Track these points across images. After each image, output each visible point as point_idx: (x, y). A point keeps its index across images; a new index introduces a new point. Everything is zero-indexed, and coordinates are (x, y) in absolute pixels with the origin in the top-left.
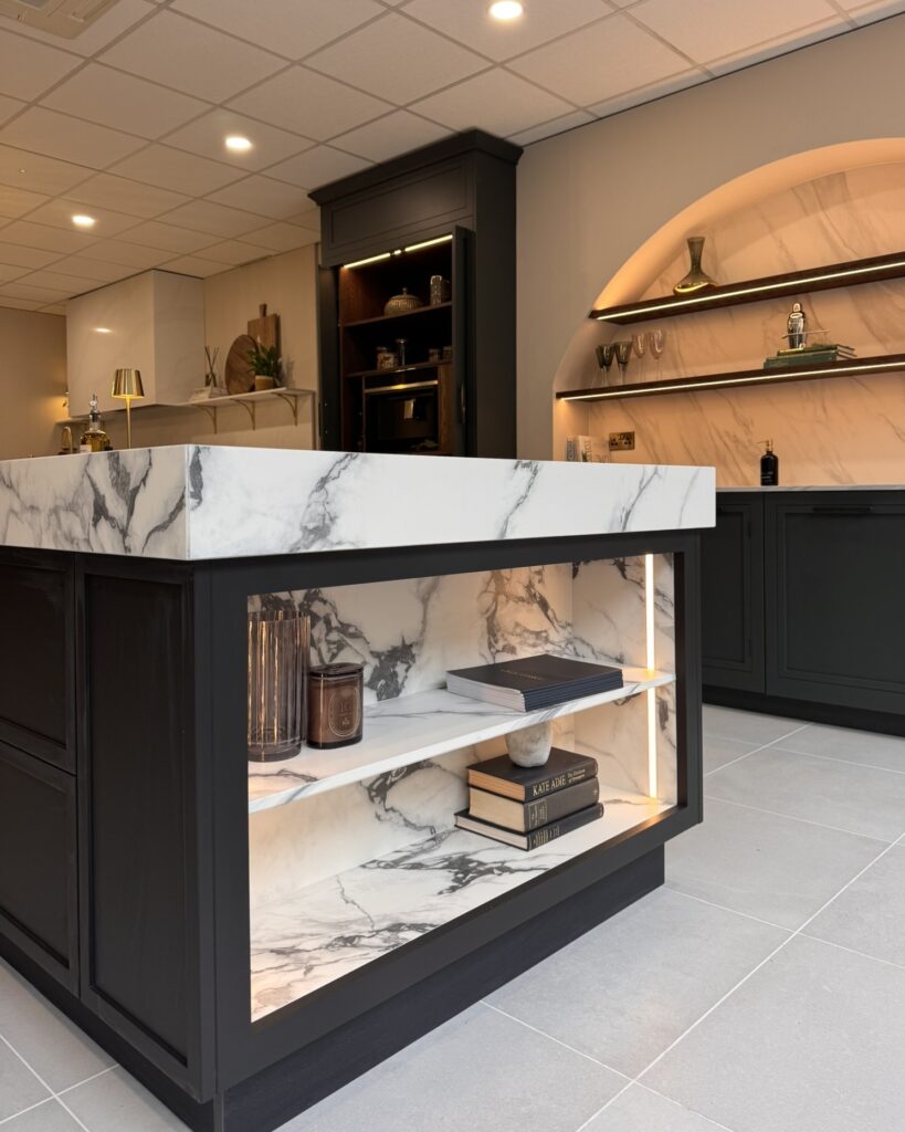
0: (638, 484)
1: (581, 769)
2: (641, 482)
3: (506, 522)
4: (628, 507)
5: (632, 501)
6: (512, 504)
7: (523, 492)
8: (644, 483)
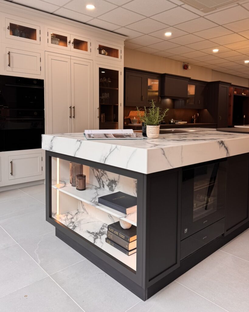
0: (109, 151)
1: (125, 236)
2: (111, 150)
3: (75, 153)
4: (106, 157)
5: (107, 155)
6: (76, 149)
7: (79, 147)
8: (112, 150)
